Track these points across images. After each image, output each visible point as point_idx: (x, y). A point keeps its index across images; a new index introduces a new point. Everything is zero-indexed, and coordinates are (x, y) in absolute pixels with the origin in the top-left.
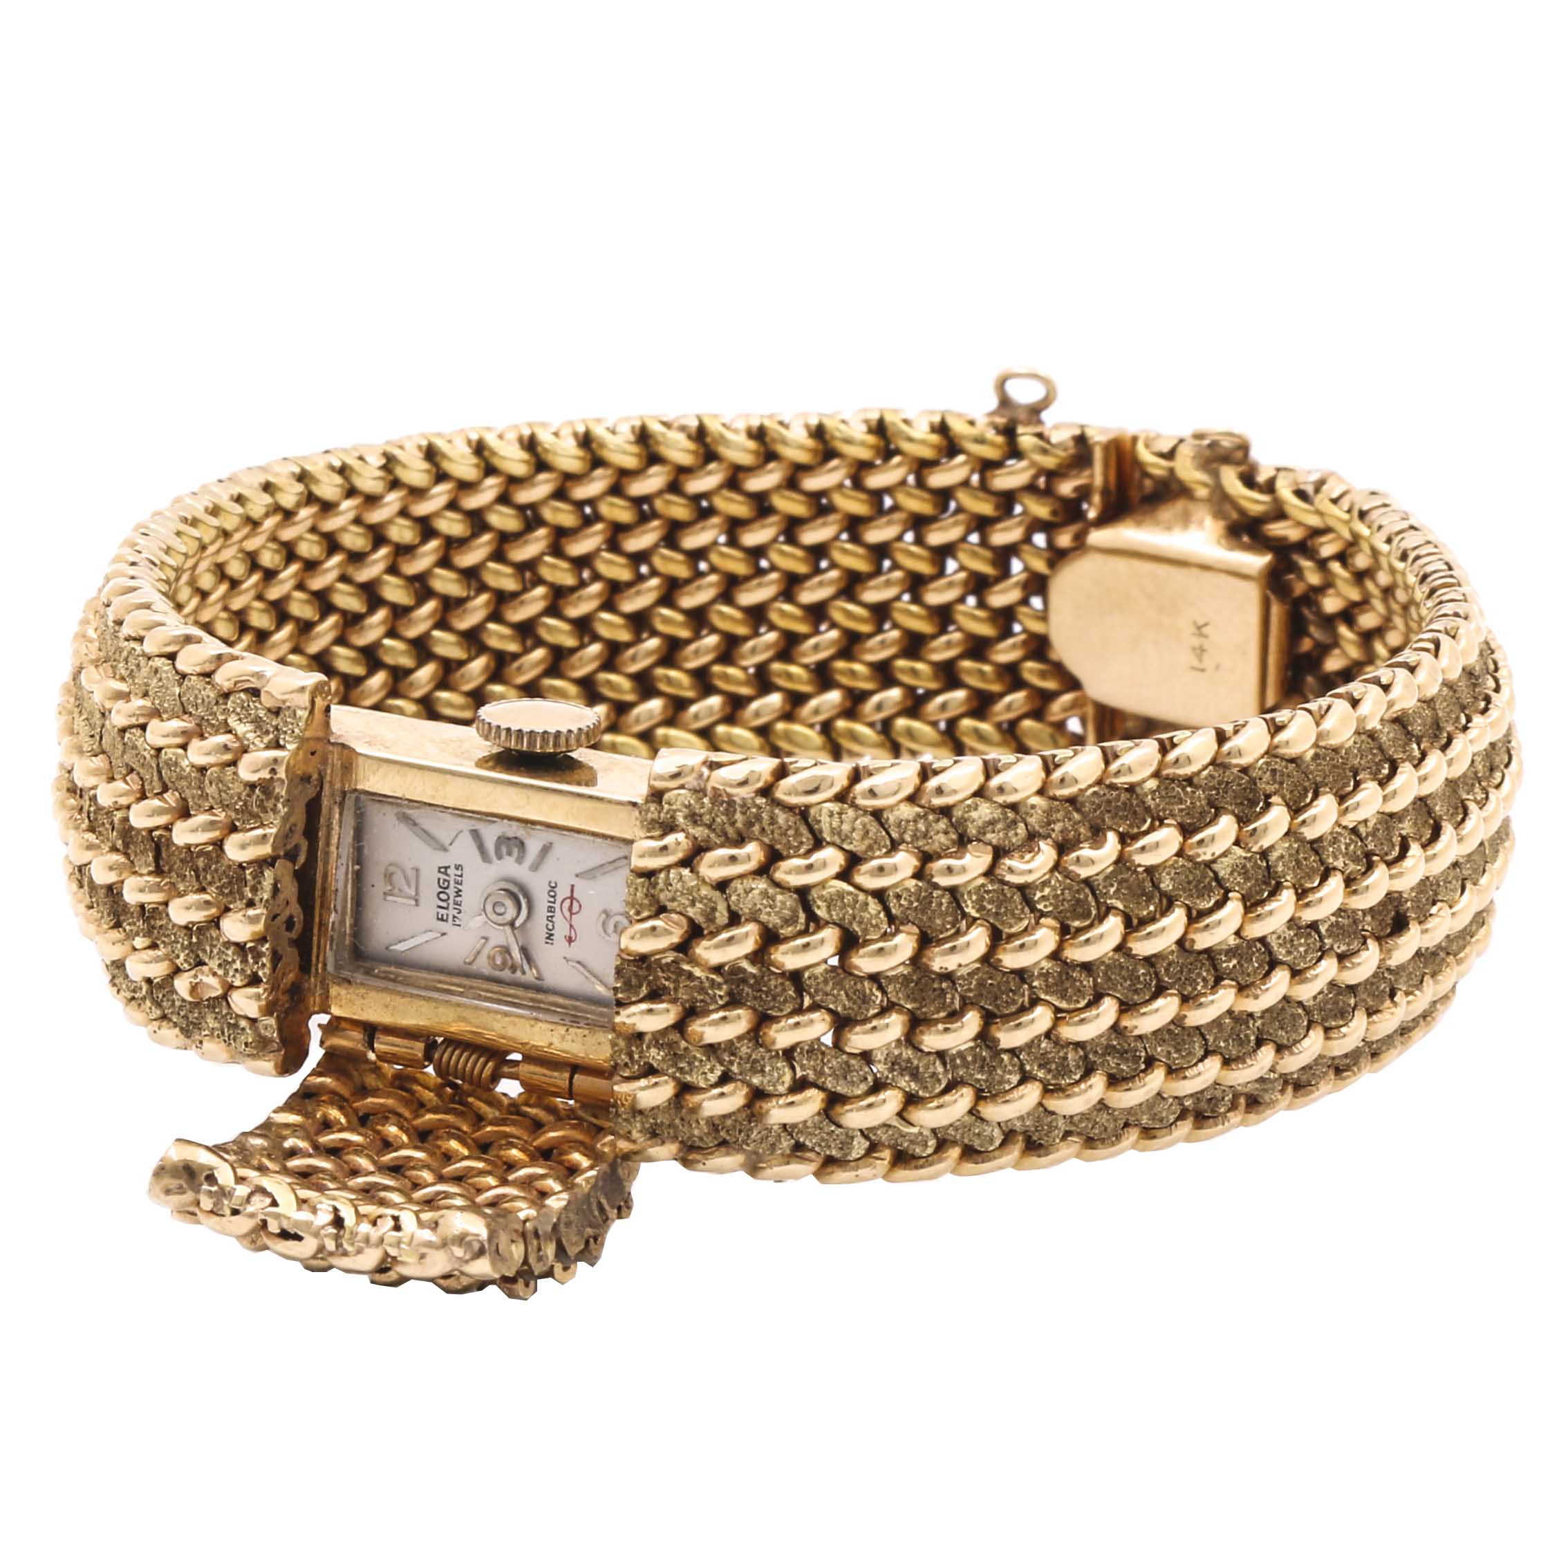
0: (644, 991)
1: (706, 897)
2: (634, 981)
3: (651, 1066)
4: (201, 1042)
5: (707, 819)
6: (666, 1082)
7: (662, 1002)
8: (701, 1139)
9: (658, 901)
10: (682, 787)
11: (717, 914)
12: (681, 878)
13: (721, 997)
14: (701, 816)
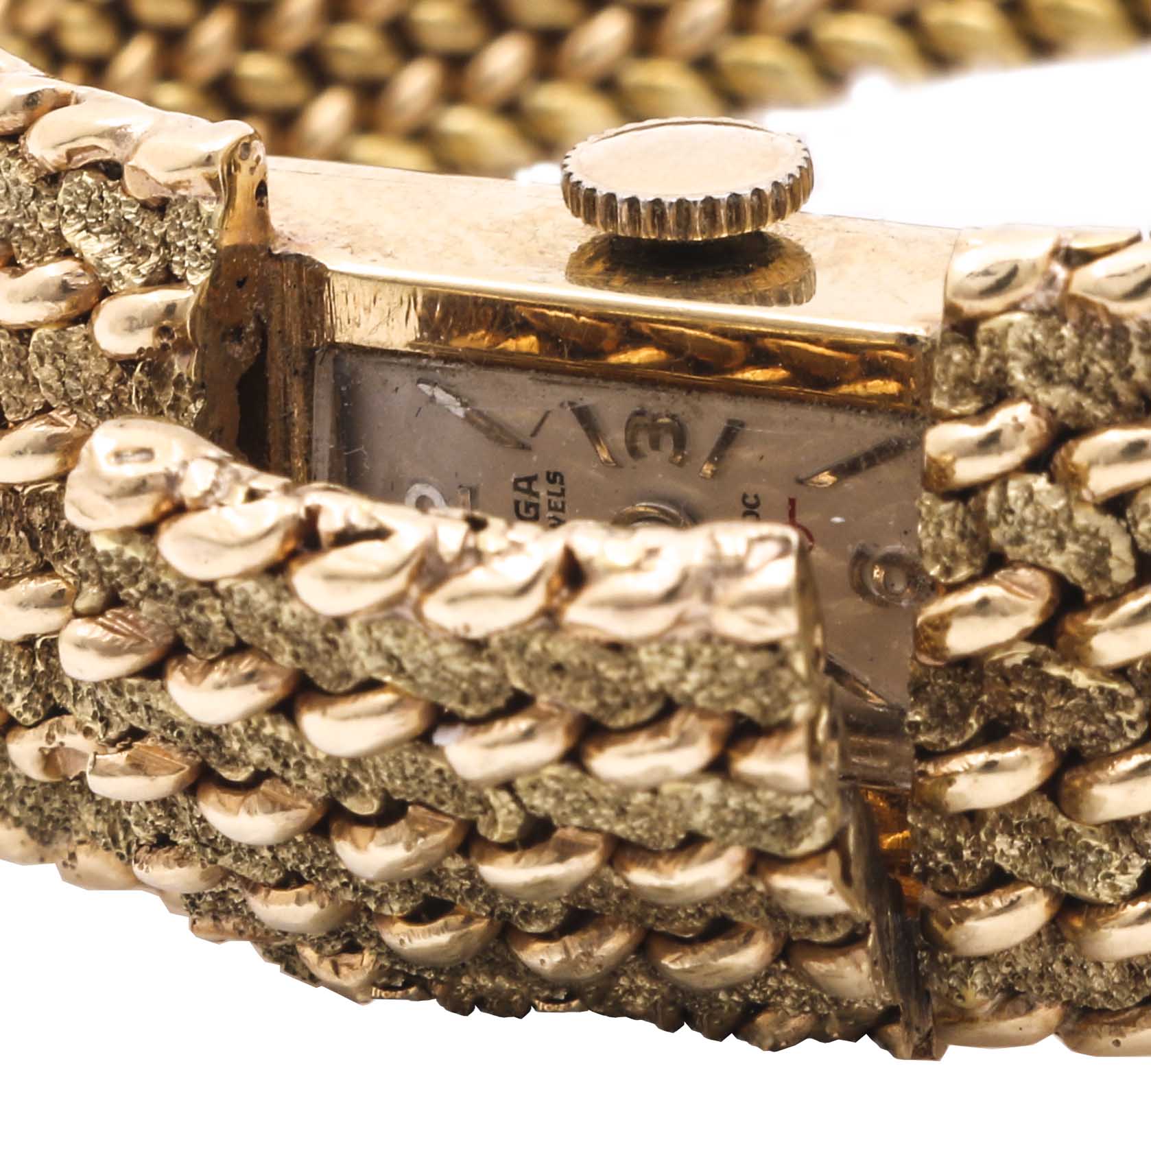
0: (974, 724)
1: (1086, 530)
2: (950, 708)
3: (999, 869)
4: (73, 856)
5: (1071, 369)
6: (1032, 897)
7: (1012, 745)
8: (1107, 995)
9: (987, 544)
10: (1014, 307)
11: (1112, 563)
12: (1030, 497)
13: (1132, 725)
14: (1059, 364)
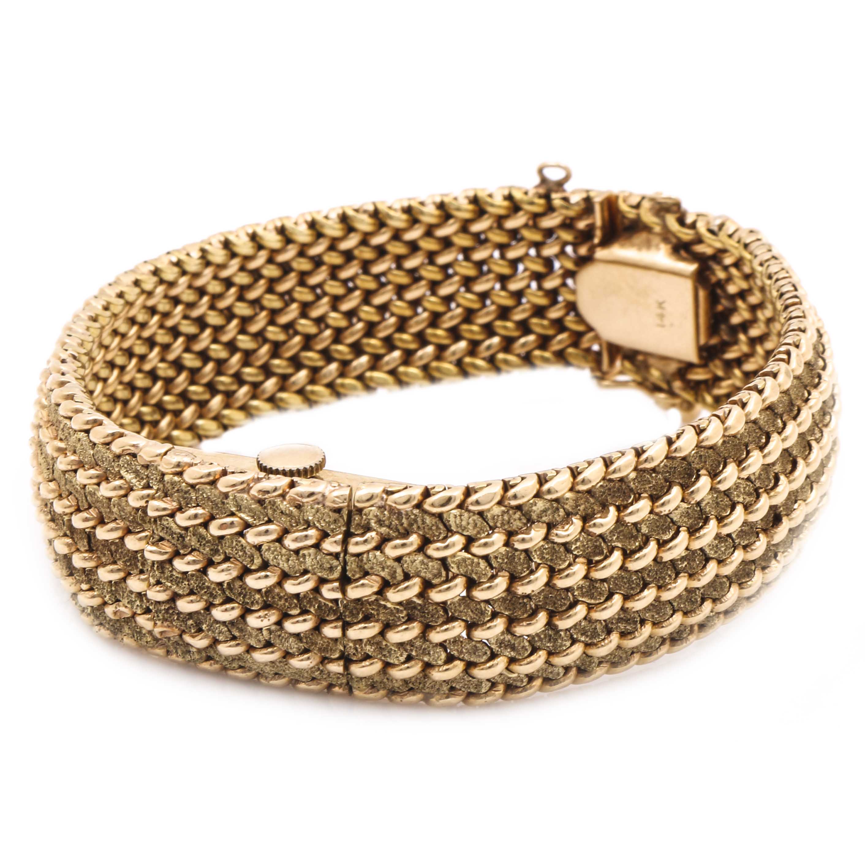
0: (361, 616)
1: (390, 566)
2: (355, 612)
3: (368, 655)
4: (122, 639)
5: (387, 523)
6: (377, 662)
7: (371, 622)
8: (399, 688)
9: (364, 569)
10: (372, 506)
11: (397, 575)
12: (375, 557)
13: (403, 617)
14: (384, 521)
